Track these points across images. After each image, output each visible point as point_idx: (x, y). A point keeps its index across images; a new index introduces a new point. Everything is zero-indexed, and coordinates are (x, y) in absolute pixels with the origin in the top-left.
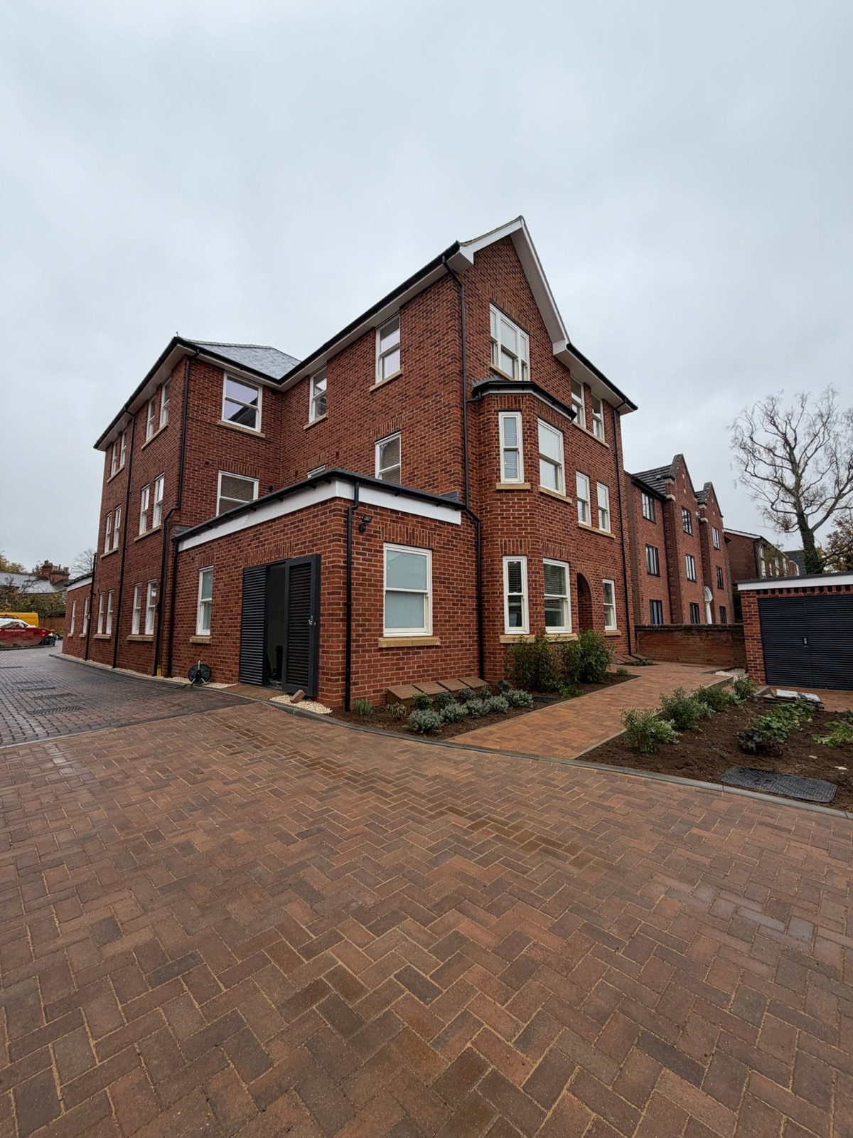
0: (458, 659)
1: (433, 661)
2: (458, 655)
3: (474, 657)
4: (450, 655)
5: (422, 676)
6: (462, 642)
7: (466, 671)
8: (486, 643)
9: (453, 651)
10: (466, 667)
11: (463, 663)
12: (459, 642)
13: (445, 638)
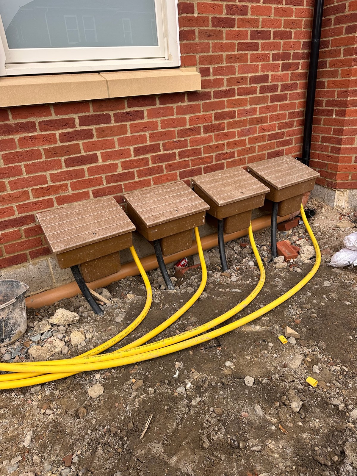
0: (252, 122)
1: (183, 133)
2: (254, 111)
3: (292, 115)
4: (231, 115)
5: (152, 171)
6: (265, 78)
7: (270, 146)
8: (326, 80)
9: (240, 103)
10: (271, 137)
11: (263, 129)
12: (255, 80)
13: (217, 71)
